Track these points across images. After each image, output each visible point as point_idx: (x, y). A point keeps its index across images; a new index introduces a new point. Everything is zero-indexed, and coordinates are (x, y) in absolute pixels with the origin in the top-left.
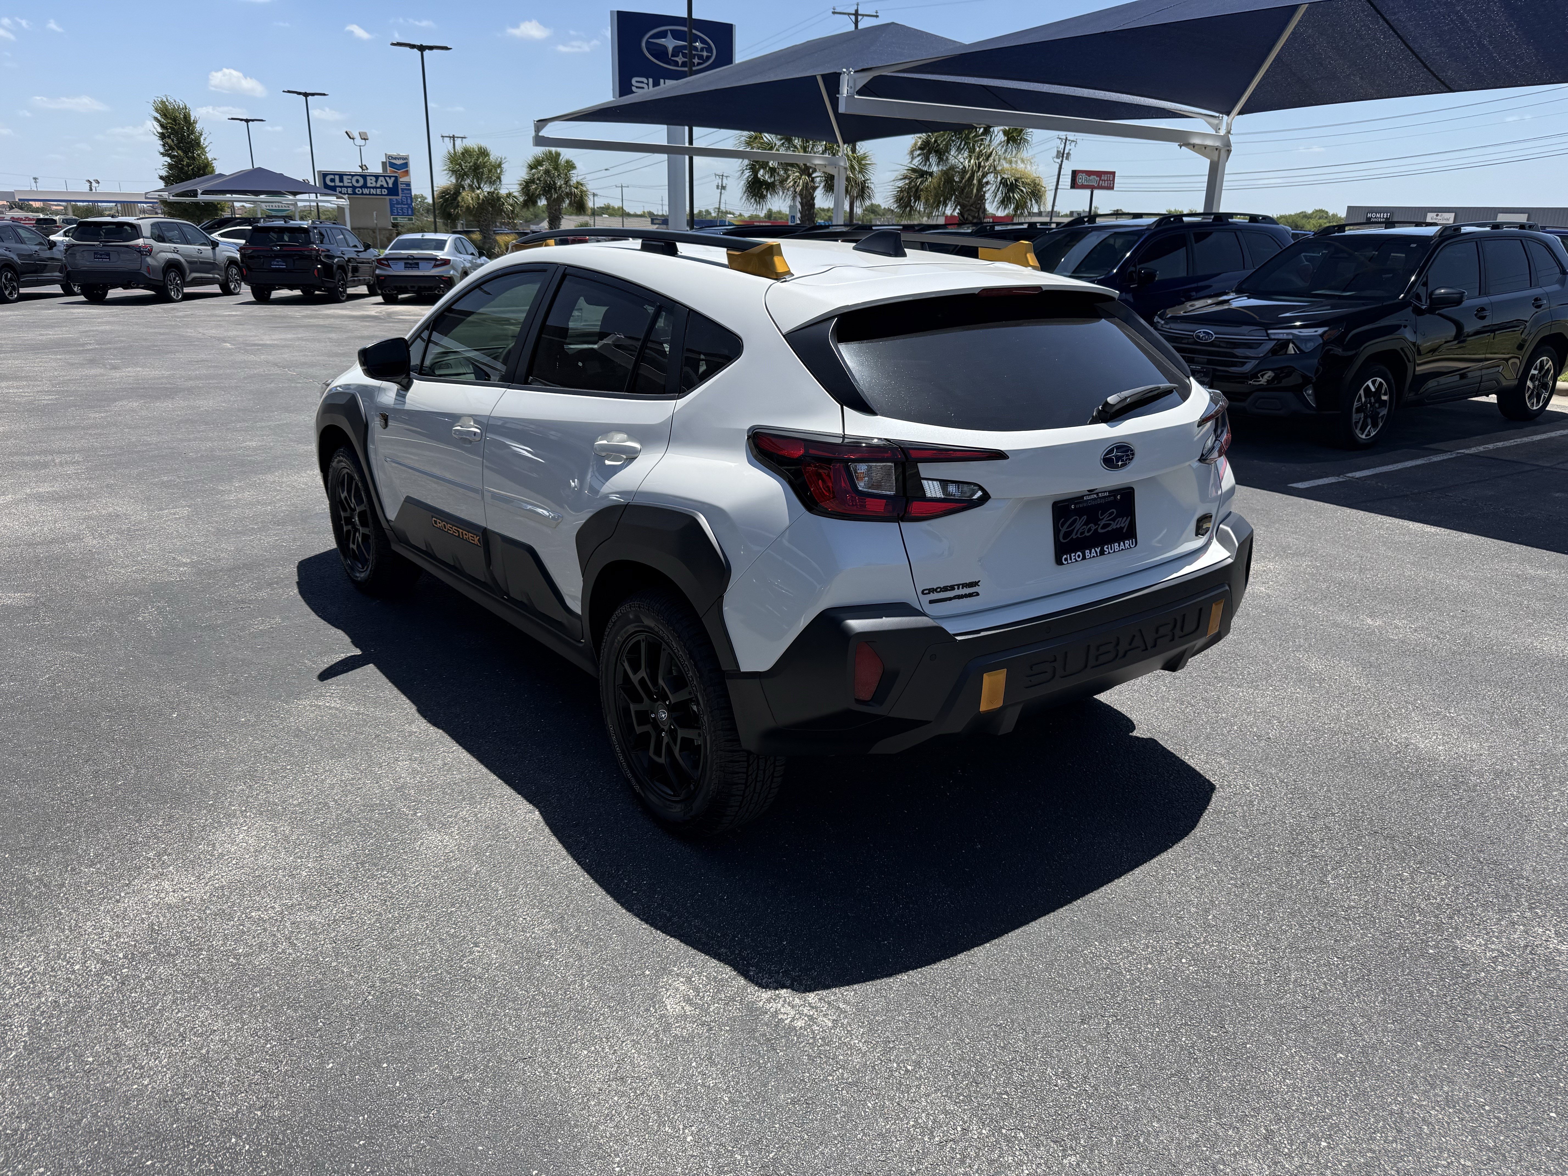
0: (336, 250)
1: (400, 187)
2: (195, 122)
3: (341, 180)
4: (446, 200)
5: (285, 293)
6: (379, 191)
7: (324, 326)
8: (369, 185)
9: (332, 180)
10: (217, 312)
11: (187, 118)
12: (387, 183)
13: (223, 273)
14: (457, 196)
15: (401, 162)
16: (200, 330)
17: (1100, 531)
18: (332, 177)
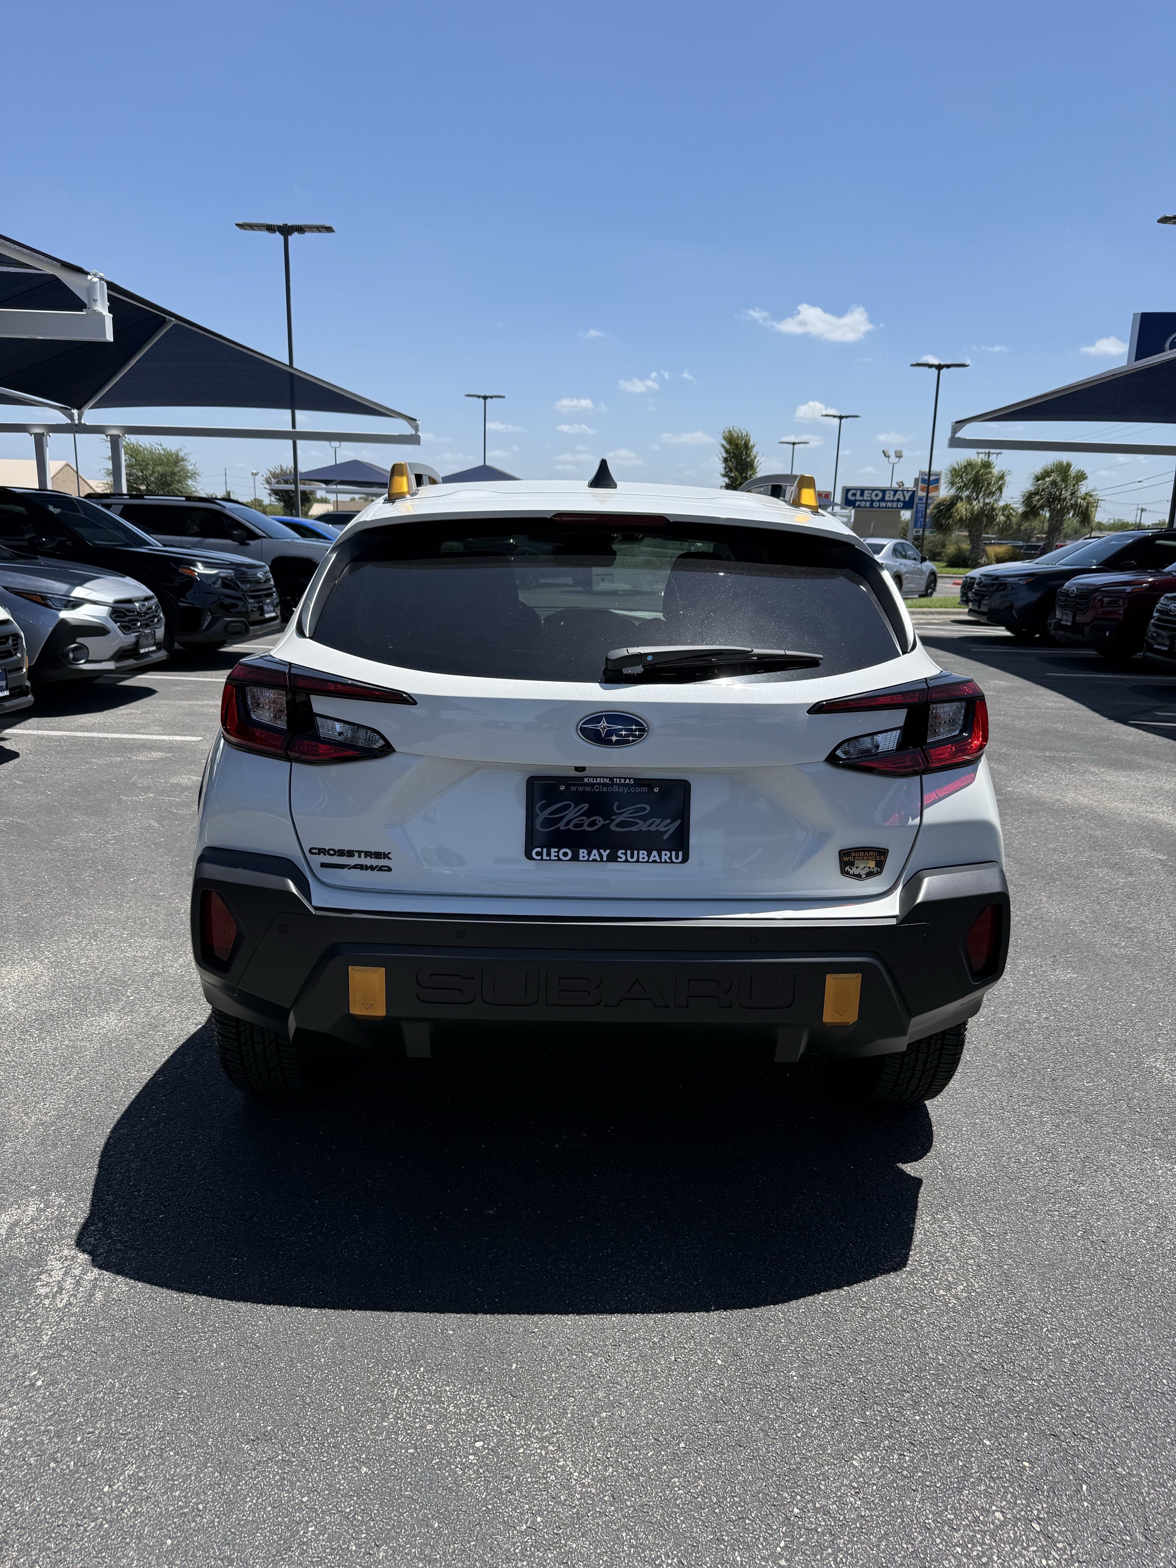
2: (753, 446)
3: (862, 495)
6: (895, 505)
8: (887, 498)
9: (854, 495)
11: (746, 445)
12: (904, 497)
14: (952, 507)
17: (613, 827)
18: (854, 491)
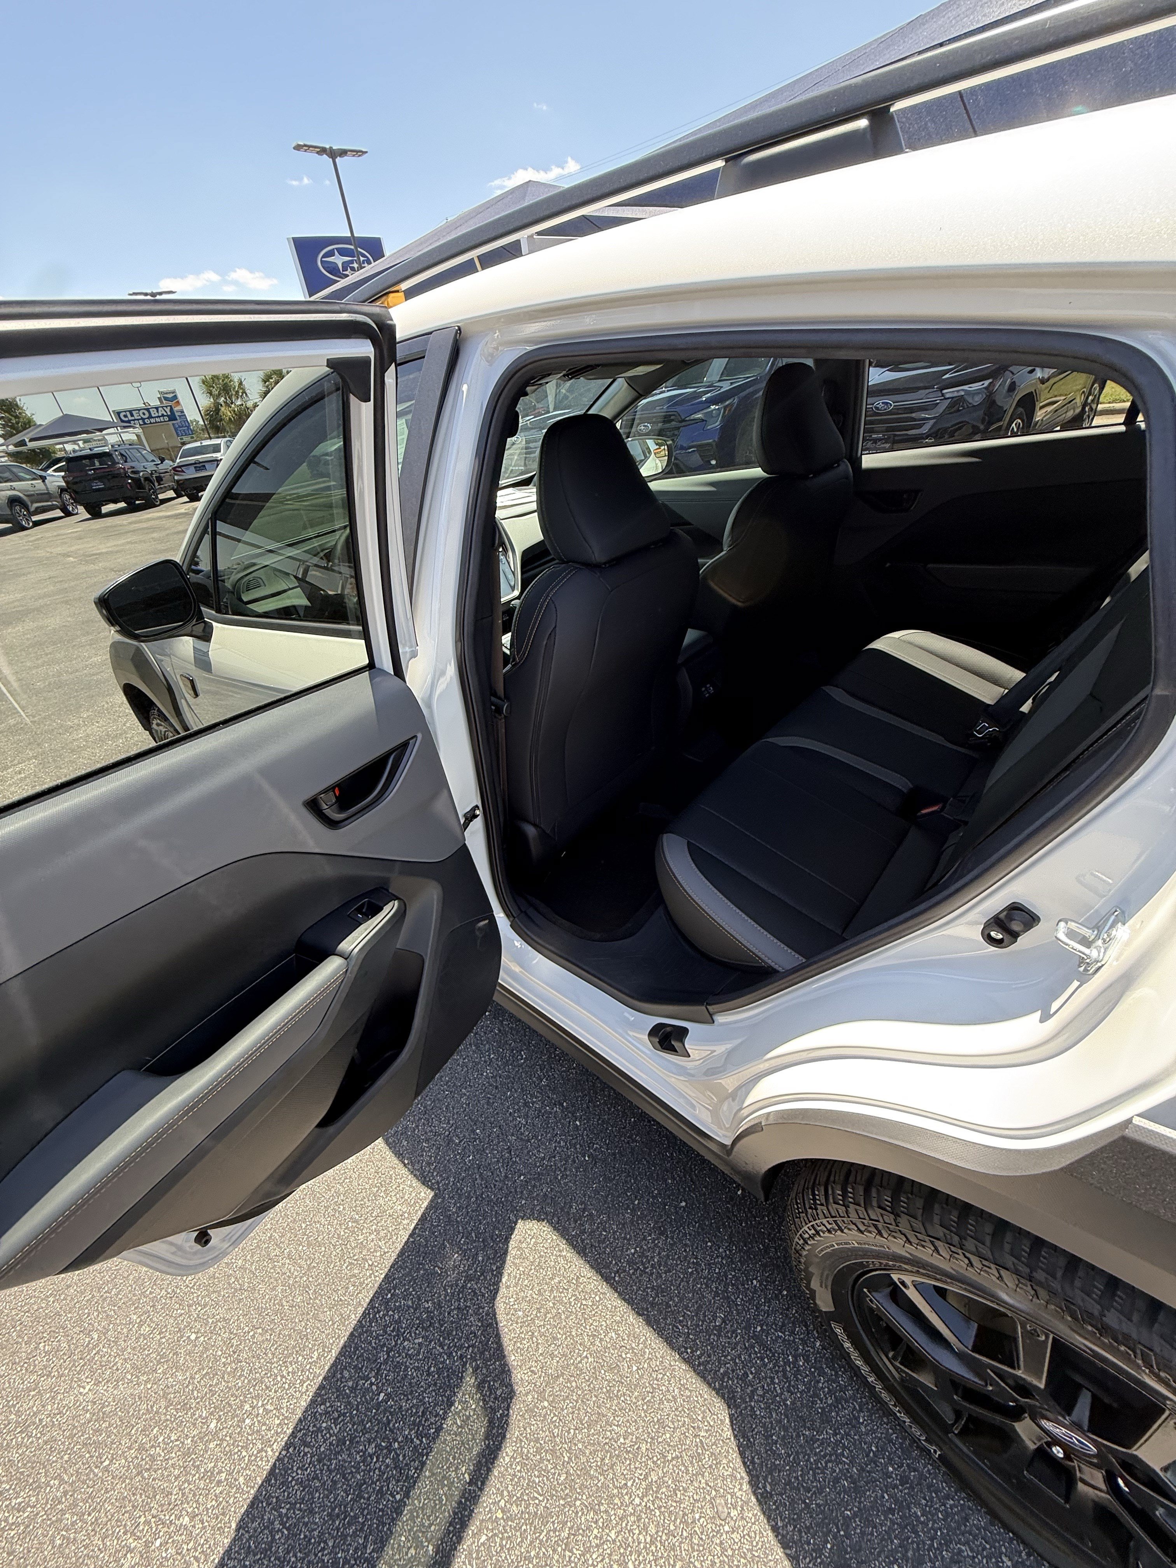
0: (139, 466)
1: (177, 414)
3: (132, 415)
4: (211, 416)
5: (111, 507)
6: (162, 419)
7: (147, 528)
8: (153, 415)
9: (126, 416)
10: (62, 532)
12: (166, 412)
13: (59, 500)
14: (219, 412)
15: (172, 395)
16: (48, 550)
18: (124, 413)
